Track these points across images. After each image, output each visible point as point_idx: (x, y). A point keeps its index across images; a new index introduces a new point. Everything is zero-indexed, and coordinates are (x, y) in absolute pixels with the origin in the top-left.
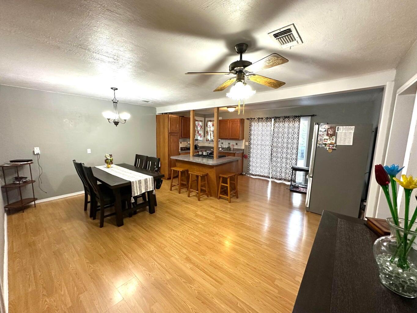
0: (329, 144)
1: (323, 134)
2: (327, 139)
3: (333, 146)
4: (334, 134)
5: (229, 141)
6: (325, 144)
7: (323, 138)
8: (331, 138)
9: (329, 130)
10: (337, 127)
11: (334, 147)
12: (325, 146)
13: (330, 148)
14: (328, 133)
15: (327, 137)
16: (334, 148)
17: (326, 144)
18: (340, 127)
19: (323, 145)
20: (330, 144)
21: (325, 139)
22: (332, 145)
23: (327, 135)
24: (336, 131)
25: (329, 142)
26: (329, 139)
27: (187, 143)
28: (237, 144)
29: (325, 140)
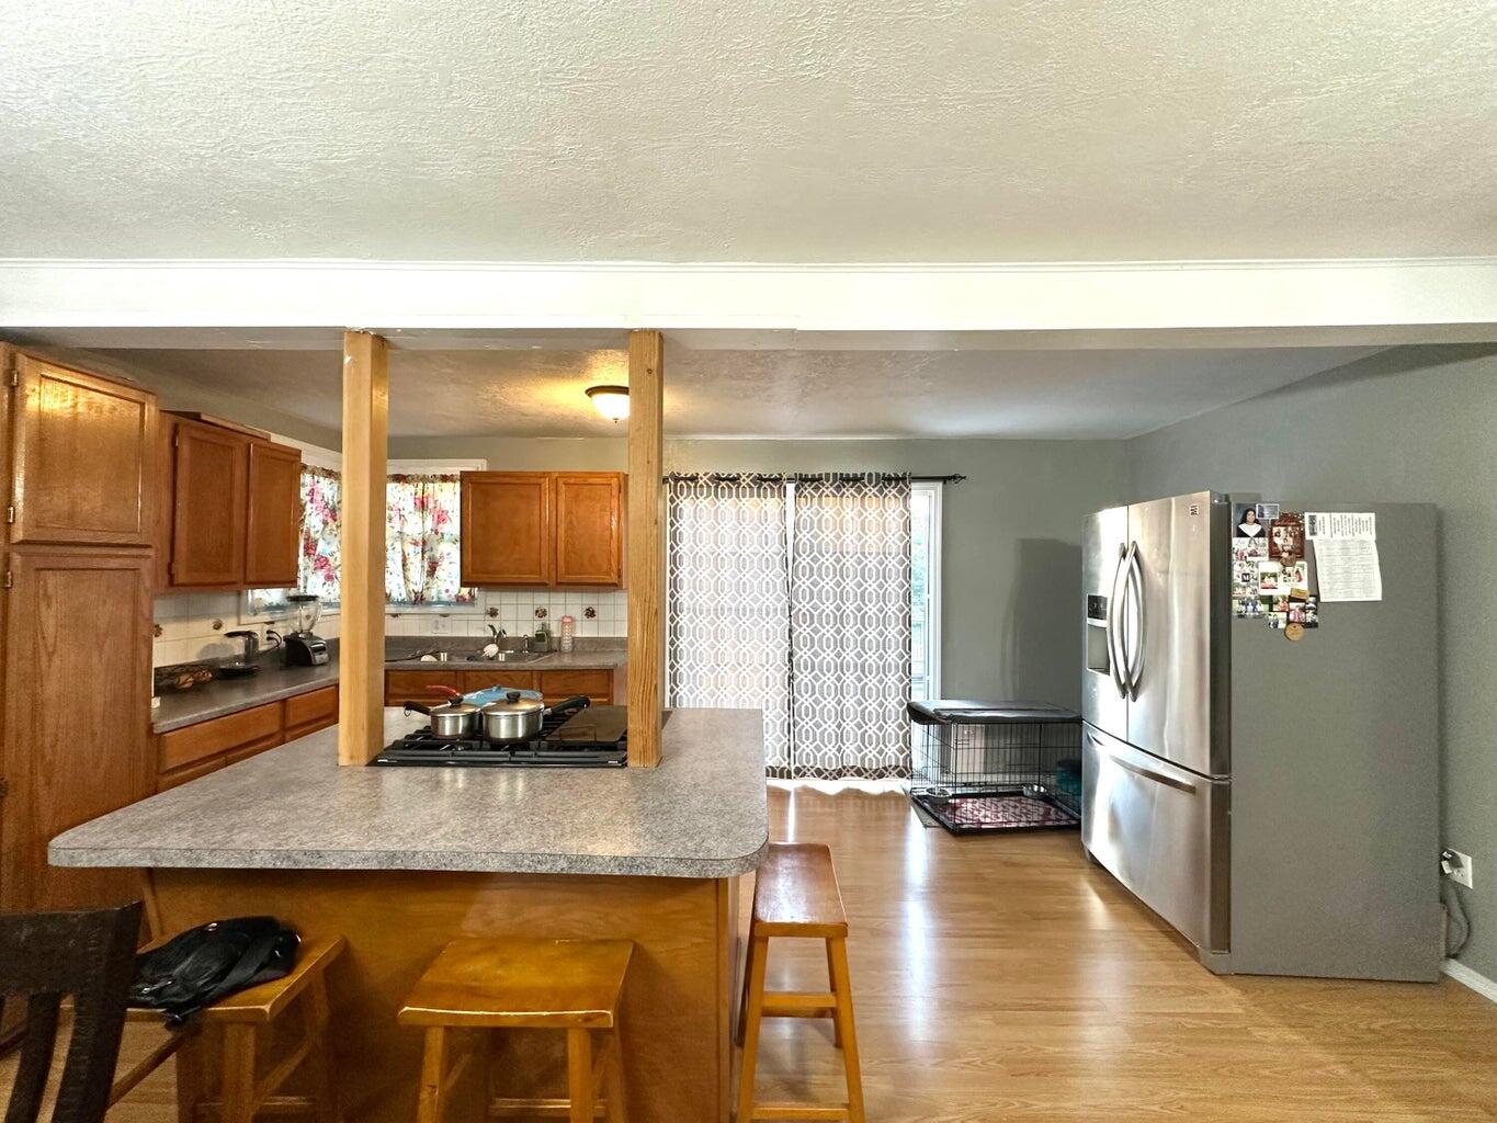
0: (1284, 598)
1: (1253, 547)
2: (1274, 576)
3: (1304, 610)
4: (1302, 550)
5: (542, 599)
6: (1269, 601)
7: (1257, 572)
8: (1288, 569)
9: (1275, 530)
10: (1307, 515)
11: (1310, 614)
12: (1271, 610)
13: (1291, 617)
14: (1272, 544)
15: (1275, 567)
16: (1309, 620)
17: (1271, 597)
18: (1319, 516)
19: (1262, 608)
20: (1292, 599)
21: (1264, 576)
22: (1302, 604)
23: (1274, 554)
24: (1308, 537)
25: (1283, 589)
26: (1284, 572)
27: (218, 626)
28: (590, 613)
29: (1269, 581)
